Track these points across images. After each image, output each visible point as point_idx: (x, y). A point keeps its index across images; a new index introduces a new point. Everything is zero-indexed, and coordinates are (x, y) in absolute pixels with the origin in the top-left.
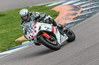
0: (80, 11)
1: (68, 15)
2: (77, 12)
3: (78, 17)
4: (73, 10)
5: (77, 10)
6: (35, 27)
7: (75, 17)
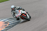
0: (8, 24)
1: (3, 26)
2: (7, 25)
3: (7, 27)
4: (5, 24)
5: (7, 24)
6: (20, 12)
7: (6, 27)
